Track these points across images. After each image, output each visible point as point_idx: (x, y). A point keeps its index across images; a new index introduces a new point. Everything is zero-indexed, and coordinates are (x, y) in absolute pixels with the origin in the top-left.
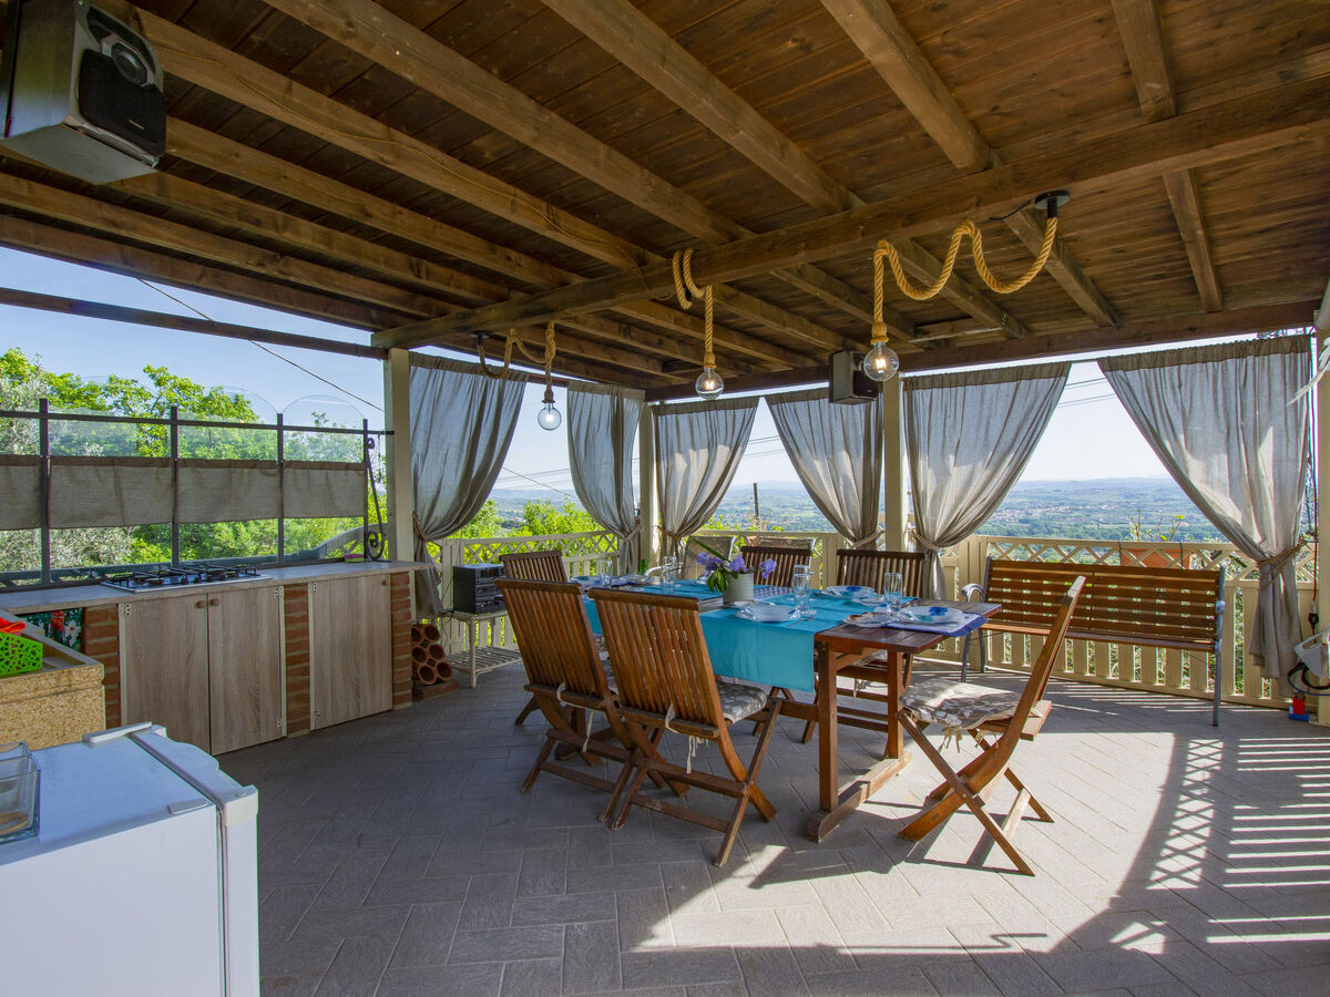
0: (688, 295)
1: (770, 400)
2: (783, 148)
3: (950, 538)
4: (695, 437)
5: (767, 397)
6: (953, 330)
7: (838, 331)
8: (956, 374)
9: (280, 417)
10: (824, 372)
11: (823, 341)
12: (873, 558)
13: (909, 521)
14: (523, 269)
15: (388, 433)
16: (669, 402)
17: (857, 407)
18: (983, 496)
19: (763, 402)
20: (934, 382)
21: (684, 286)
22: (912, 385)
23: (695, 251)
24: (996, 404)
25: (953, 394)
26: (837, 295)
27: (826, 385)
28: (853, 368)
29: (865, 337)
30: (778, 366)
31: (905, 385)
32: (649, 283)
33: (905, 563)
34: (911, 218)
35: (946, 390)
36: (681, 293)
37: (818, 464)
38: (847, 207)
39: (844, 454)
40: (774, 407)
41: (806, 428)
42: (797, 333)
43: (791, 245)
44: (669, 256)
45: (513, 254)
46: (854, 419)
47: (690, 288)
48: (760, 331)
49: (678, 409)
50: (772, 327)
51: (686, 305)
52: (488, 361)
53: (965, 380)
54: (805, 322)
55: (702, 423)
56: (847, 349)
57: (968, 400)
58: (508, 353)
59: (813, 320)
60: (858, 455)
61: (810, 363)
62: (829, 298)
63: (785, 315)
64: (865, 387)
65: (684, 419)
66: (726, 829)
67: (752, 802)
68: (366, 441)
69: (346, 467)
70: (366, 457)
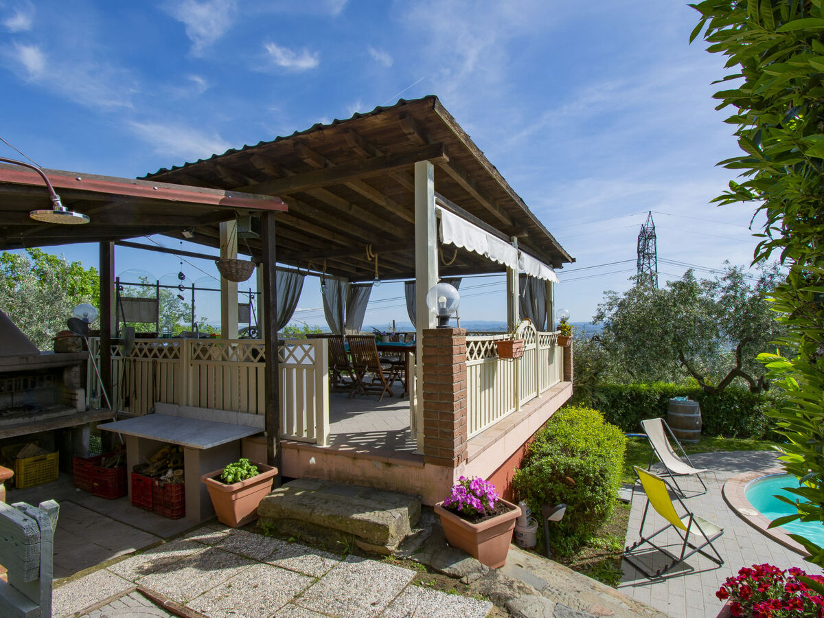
0: (371, 257)
9: (193, 285)
15: (258, 293)
16: (357, 283)
23: (372, 246)
36: (368, 256)
44: (365, 246)
47: (370, 255)
51: (370, 259)
52: (301, 269)
66: (381, 394)
67: (387, 390)
68: (250, 296)
69: (244, 305)
70: (251, 302)
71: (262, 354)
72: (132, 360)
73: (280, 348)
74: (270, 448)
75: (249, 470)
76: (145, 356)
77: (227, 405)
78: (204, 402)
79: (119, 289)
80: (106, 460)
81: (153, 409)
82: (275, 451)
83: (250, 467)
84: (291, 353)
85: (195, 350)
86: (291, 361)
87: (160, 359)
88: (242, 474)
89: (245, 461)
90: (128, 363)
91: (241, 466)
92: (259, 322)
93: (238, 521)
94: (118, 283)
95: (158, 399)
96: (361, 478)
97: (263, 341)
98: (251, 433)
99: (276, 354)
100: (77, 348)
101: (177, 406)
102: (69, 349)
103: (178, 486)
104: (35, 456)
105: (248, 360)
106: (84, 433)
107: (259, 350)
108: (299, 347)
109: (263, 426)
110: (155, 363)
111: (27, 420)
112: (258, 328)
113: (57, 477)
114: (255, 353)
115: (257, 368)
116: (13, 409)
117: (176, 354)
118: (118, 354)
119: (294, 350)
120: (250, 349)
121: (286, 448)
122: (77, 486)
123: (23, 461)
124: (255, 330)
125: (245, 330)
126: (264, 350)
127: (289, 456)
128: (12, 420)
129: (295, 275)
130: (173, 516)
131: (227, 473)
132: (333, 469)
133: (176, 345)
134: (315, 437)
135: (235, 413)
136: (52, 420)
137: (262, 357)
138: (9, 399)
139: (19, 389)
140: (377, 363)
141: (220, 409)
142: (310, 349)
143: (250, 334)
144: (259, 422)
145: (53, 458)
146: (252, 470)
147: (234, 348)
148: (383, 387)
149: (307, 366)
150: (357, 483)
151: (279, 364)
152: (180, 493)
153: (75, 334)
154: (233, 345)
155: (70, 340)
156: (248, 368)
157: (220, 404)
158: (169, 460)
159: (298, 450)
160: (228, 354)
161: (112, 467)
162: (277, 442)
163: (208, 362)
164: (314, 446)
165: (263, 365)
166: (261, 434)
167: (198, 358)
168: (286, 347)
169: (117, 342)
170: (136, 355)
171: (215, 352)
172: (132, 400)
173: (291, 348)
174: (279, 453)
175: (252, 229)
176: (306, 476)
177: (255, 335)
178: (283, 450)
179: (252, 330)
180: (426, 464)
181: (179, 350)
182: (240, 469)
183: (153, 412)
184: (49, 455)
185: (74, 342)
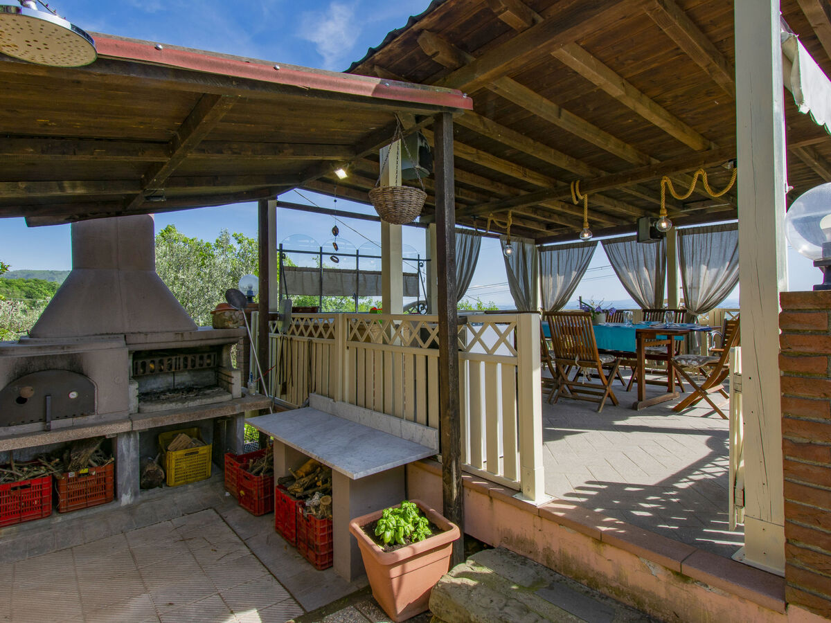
0: (577, 198)
1: (603, 242)
2: (624, 147)
3: (704, 309)
4: (560, 262)
5: (602, 241)
6: (703, 206)
7: (641, 208)
8: (707, 227)
10: (634, 227)
11: (634, 212)
12: (661, 313)
13: (681, 302)
14: (502, 191)
15: (427, 260)
16: (545, 245)
17: (651, 244)
18: (723, 287)
19: (599, 243)
20: (694, 231)
21: (576, 195)
22: (682, 233)
23: (581, 181)
24: (730, 241)
25: (705, 237)
26: (643, 193)
27: (635, 234)
28: (650, 225)
29: (657, 209)
30: (608, 224)
31: (678, 233)
32: (560, 195)
33: (680, 315)
34: (677, 168)
35: (701, 235)
36: (574, 198)
37: (630, 274)
38: (649, 164)
39: (644, 268)
40: (606, 246)
41: (624, 256)
42: (621, 209)
43: (625, 178)
44: (570, 183)
45: (500, 184)
46: (650, 251)
47: (578, 195)
48: (602, 209)
49: (552, 248)
50: (608, 207)
51: (576, 202)
53: (712, 229)
54: (625, 204)
55: (565, 255)
56: (646, 216)
57: (714, 240)
58: (488, 227)
59: (629, 203)
60: (653, 268)
61: (626, 223)
62: (639, 195)
63: (616, 202)
64: (656, 235)
65: (555, 253)
66: (600, 402)
67: (609, 396)
68: (419, 264)
69: (412, 275)
70: (419, 271)
71: (433, 336)
72: (289, 338)
73: (461, 328)
74: (447, 487)
75: (416, 524)
76: (302, 334)
77: (389, 407)
78: (361, 401)
79: (282, 257)
80: (254, 462)
81: (307, 401)
82: (455, 491)
83: (418, 519)
84: (477, 337)
85: (352, 329)
86: (477, 349)
87: (315, 339)
88: (405, 532)
89: (410, 506)
90: (285, 342)
91: (404, 516)
92: (429, 296)
93: (400, 609)
94: (281, 250)
95: (313, 388)
96: (614, 584)
97: (435, 317)
98: (420, 456)
99: (455, 337)
100: (234, 323)
101: (331, 400)
102: (226, 324)
103: (324, 522)
104: (186, 448)
105: (414, 344)
106: (238, 424)
107: (430, 330)
108: (490, 328)
109: (436, 446)
110: (310, 343)
111: (180, 406)
112: (428, 302)
113: (210, 474)
114: (424, 334)
115: (427, 357)
116: (175, 390)
117: (331, 333)
118: (277, 332)
119: (482, 331)
120: (418, 329)
121: (470, 489)
122: (227, 489)
123: (174, 453)
124: (424, 305)
125: (413, 305)
126: (437, 330)
127: (476, 504)
128: (164, 405)
129: (470, 237)
130: (316, 565)
131: (383, 527)
132: (555, 548)
133: (331, 321)
134: (518, 479)
135: (398, 420)
136: (207, 406)
137: (434, 341)
138: (170, 379)
139: (179, 368)
140: (594, 354)
141: (379, 412)
142: (507, 332)
143: (418, 310)
144: (430, 438)
145: (205, 452)
146: (421, 525)
147: (397, 327)
148: (603, 391)
149: (502, 359)
150: (605, 591)
151: (459, 352)
152: (326, 533)
153: (234, 308)
154: (397, 322)
155: (227, 314)
156: (415, 356)
157: (379, 405)
158: (317, 476)
159: (491, 498)
160: (389, 335)
161: (258, 473)
162: (457, 478)
163: (367, 345)
164: (518, 496)
165: (436, 353)
166: (433, 458)
167: (355, 339)
168: (469, 326)
169: (274, 317)
170: (293, 333)
171: (375, 333)
172: (289, 386)
173: (477, 329)
174: (461, 494)
175: (421, 164)
176: (505, 545)
177: (425, 311)
178: (466, 491)
179: (421, 306)
180: (791, 606)
181: (334, 328)
182: (402, 521)
183: (308, 405)
184: (201, 448)
185: (231, 316)
